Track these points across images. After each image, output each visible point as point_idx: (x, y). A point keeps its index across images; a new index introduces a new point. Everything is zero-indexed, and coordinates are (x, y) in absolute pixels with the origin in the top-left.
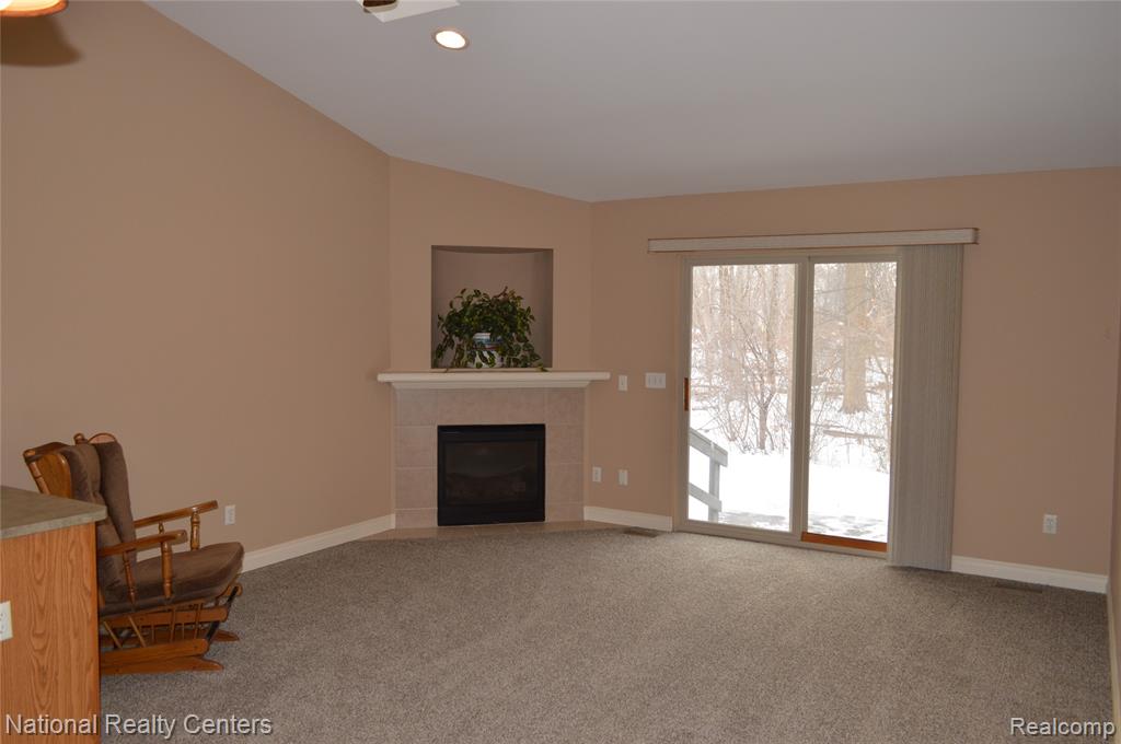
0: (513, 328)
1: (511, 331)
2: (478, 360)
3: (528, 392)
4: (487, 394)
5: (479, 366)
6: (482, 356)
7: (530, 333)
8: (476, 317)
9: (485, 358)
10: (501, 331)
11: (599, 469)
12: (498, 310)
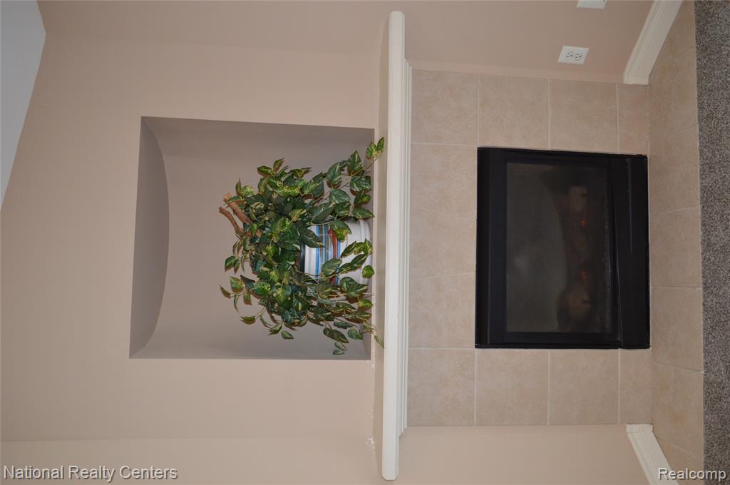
0: (296, 201)
1: (303, 206)
2: (357, 275)
3: (418, 176)
4: (419, 255)
5: (369, 273)
6: (351, 267)
7: (307, 171)
8: (273, 274)
9: (354, 261)
10: (302, 224)
11: (566, 49)
12: (262, 228)
